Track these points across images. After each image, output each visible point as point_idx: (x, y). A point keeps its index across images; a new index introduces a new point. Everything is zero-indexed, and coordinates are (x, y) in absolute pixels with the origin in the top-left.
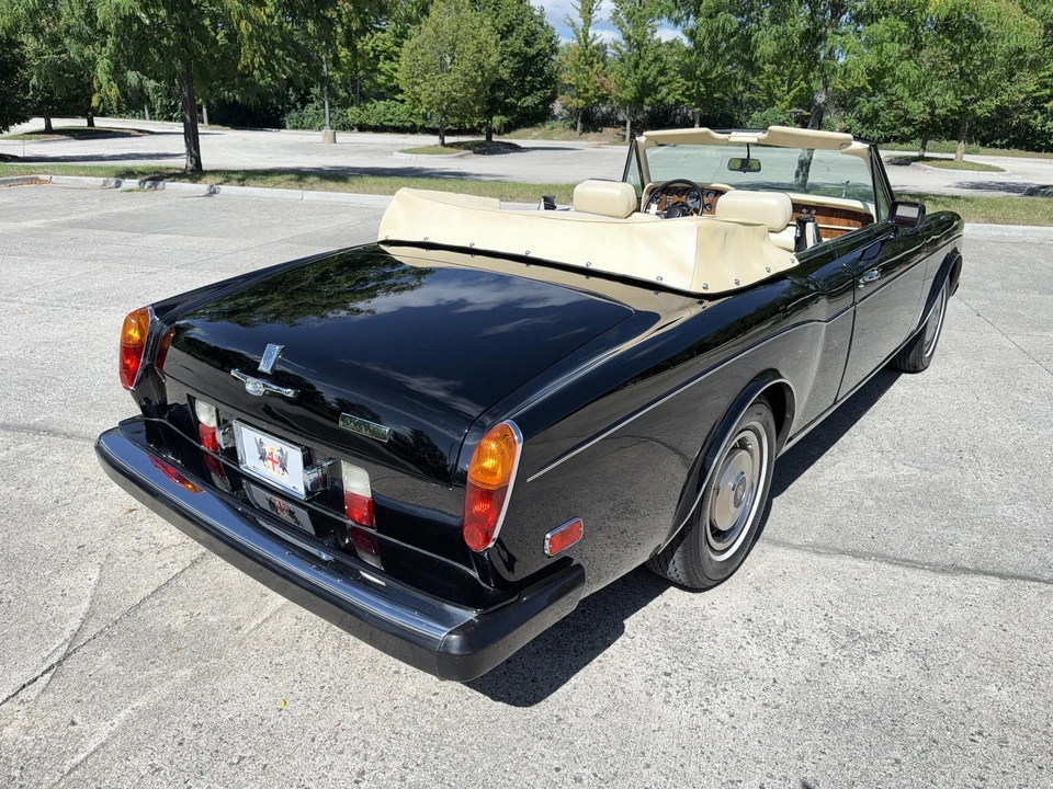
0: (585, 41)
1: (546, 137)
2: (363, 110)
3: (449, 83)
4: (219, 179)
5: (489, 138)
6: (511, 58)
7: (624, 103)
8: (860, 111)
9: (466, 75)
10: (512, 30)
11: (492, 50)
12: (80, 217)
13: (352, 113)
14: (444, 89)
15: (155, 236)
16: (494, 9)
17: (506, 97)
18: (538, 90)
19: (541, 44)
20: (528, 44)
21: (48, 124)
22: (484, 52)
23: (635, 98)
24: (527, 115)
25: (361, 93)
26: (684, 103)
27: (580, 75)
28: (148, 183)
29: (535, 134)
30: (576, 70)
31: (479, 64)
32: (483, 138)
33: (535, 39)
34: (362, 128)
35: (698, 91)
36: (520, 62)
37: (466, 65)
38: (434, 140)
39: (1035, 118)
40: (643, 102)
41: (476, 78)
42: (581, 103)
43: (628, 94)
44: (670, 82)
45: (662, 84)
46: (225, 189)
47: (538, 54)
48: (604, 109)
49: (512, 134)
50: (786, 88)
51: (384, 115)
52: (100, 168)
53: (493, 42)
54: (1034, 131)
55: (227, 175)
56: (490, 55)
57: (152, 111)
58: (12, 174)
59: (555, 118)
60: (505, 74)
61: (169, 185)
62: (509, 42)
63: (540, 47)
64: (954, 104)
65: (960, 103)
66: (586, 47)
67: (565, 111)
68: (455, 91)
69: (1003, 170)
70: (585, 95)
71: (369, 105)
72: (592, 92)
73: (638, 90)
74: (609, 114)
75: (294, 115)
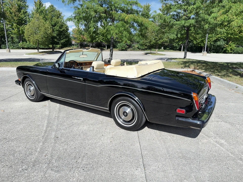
0: (78, 28)
2: (23, 44)
5: (53, 50)
6: (56, 31)
7: (90, 42)
8: (140, 43)
9: (42, 35)
10: (56, 25)
13: (20, 45)
14: (37, 38)
16: (51, 20)
18: (64, 39)
20: (60, 28)
22: (47, 30)
23: (91, 41)
25: (22, 40)
26: (103, 42)
27: (78, 35)
31: (46, 33)
32: (51, 50)
33: (62, 27)
34: (23, 48)
35: (106, 39)
36: (58, 32)
37: (42, 33)
38: (36, 51)
39: (174, 44)
40: (93, 41)
41: (45, 36)
42: (79, 42)
43: (89, 40)
44: (98, 37)
45: (97, 38)
47: (63, 30)
49: (63, 49)
51: (29, 45)
53: (50, 27)
54: (174, 47)
56: (49, 31)
62: (55, 28)
63: (63, 29)
64: (154, 41)
65: (155, 41)
66: (79, 29)
67: (76, 43)
68: (40, 39)
69: (165, 55)
70: (80, 40)
71: (25, 43)
72: (81, 39)
73: (91, 39)
74: (86, 44)
75: (3, 45)
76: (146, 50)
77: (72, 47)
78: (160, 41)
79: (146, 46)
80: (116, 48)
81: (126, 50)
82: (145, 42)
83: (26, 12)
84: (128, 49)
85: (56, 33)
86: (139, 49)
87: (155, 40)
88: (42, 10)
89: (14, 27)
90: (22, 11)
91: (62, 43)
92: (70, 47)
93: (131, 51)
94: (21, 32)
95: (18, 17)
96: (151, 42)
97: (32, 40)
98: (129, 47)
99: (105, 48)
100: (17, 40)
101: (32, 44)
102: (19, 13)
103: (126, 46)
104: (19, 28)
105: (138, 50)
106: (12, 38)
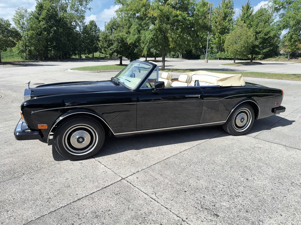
1: (276, 61)
2: (221, 54)
3: (237, 47)
5: (251, 61)
6: (260, 39)
9: (242, 45)
10: (261, 32)
11: (252, 38)
13: (218, 55)
14: (235, 48)
16: (256, 26)
18: (268, 47)
20: (265, 35)
21: (146, 59)
22: (249, 38)
25: (221, 50)
29: (273, 60)
31: (247, 42)
32: (250, 61)
34: (220, 59)
36: (262, 40)
37: (242, 42)
38: (232, 61)
42: (290, 50)
47: (269, 37)
48: (299, 52)
49: (265, 60)
51: (227, 55)
53: (252, 35)
56: (251, 39)
57: (170, 55)
59: (281, 55)
60: (257, 43)
62: (259, 35)
63: (269, 35)
67: (285, 53)
68: (239, 49)
70: (291, 48)
71: (223, 53)
75: (203, 56)
77: (278, 57)
83: (231, 19)
85: (260, 41)
89: (216, 37)
90: (227, 18)
91: (264, 52)
92: (275, 57)
94: (221, 42)
95: (222, 26)
97: (230, 50)
100: (216, 50)
101: (229, 54)
102: (224, 21)
104: (221, 37)
106: (212, 48)
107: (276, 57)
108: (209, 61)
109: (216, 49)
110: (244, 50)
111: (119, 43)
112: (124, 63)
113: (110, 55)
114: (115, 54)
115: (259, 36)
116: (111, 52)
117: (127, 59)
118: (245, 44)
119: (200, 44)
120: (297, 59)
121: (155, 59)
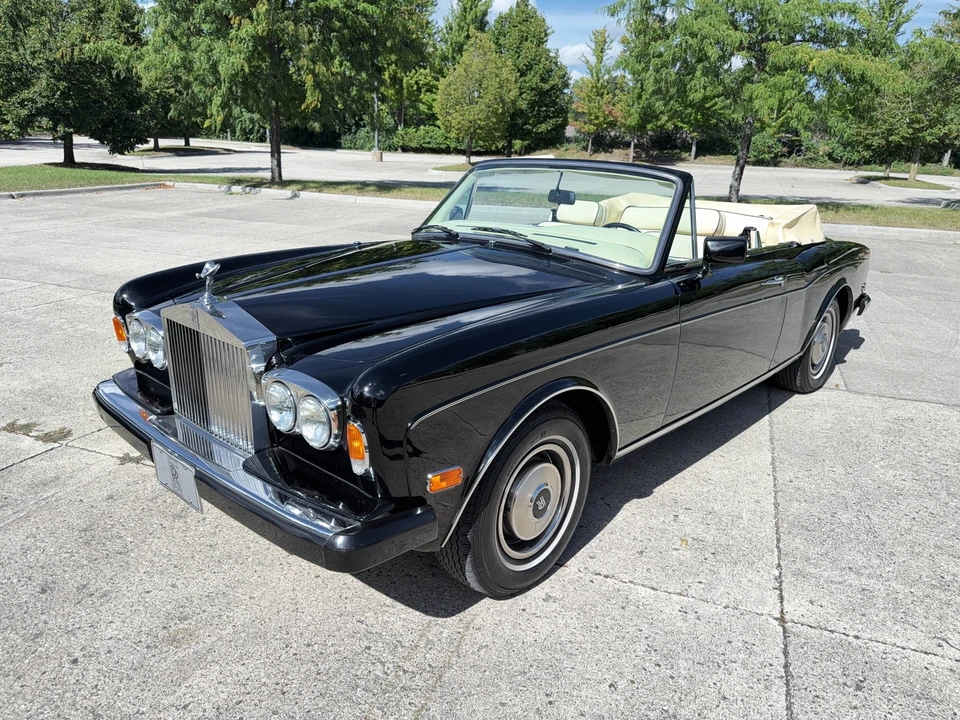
0: (597, 76)
2: (406, 134)
3: (477, 113)
4: (299, 187)
6: (529, 92)
7: (631, 130)
8: (842, 137)
9: (490, 107)
10: (531, 69)
11: (512, 86)
12: (203, 210)
13: (398, 137)
14: (471, 118)
15: (256, 224)
16: (516, 52)
17: (525, 124)
18: (551, 118)
19: (555, 81)
20: (543, 80)
21: (156, 143)
22: (505, 88)
23: (638, 124)
24: (541, 139)
25: (405, 120)
26: (682, 128)
27: (592, 104)
28: (248, 189)
30: (589, 101)
31: (501, 97)
33: (550, 76)
34: (405, 149)
35: (695, 119)
36: (535, 95)
37: (489, 98)
38: (462, 159)
40: (645, 127)
41: (497, 109)
42: (592, 128)
43: (633, 121)
44: (669, 111)
45: (663, 113)
46: (303, 194)
47: (552, 88)
48: (613, 134)
50: (775, 116)
52: (209, 177)
53: (513, 79)
55: (304, 185)
56: (510, 91)
57: (233, 132)
58: (147, 181)
59: (569, 140)
60: (523, 105)
61: (264, 191)
62: (527, 79)
63: (553, 83)
64: (906, 132)
65: (911, 131)
66: (598, 80)
67: (578, 135)
68: (480, 119)
69: (948, 188)
70: (596, 122)
71: (411, 130)
72: (602, 119)
73: (641, 118)
74: (617, 137)
75: (349, 137)
76: (865, 167)
77: (564, 148)
78: (935, 130)
79: (868, 147)
80: (732, 154)
81: (775, 162)
82: (864, 133)
83: (428, 22)
84: (783, 159)
85: (529, 98)
86: (836, 161)
87: (909, 125)
88: (478, 14)
91: (542, 132)
92: (555, 147)
93: (796, 169)
94: (405, 94)
96: (890, 132)
98: (790, 153)
99: (687, 152)
100: (389, 120)
103: (780, 146)
104: (401, 81)
105: (832, 164)
107: (558, 146)
108: (388, 156)
109: (389, 116)
110: (494, 124)
111: (58, 78)
112: (79, 156)
113: (18, 124)
114: (45, 121)
115: (525, 81)
116: (24, 112)
117: (97, 142)
118: (498, 104)
119: (336, 98)
120: (611, 153)
121: (187, 143)
